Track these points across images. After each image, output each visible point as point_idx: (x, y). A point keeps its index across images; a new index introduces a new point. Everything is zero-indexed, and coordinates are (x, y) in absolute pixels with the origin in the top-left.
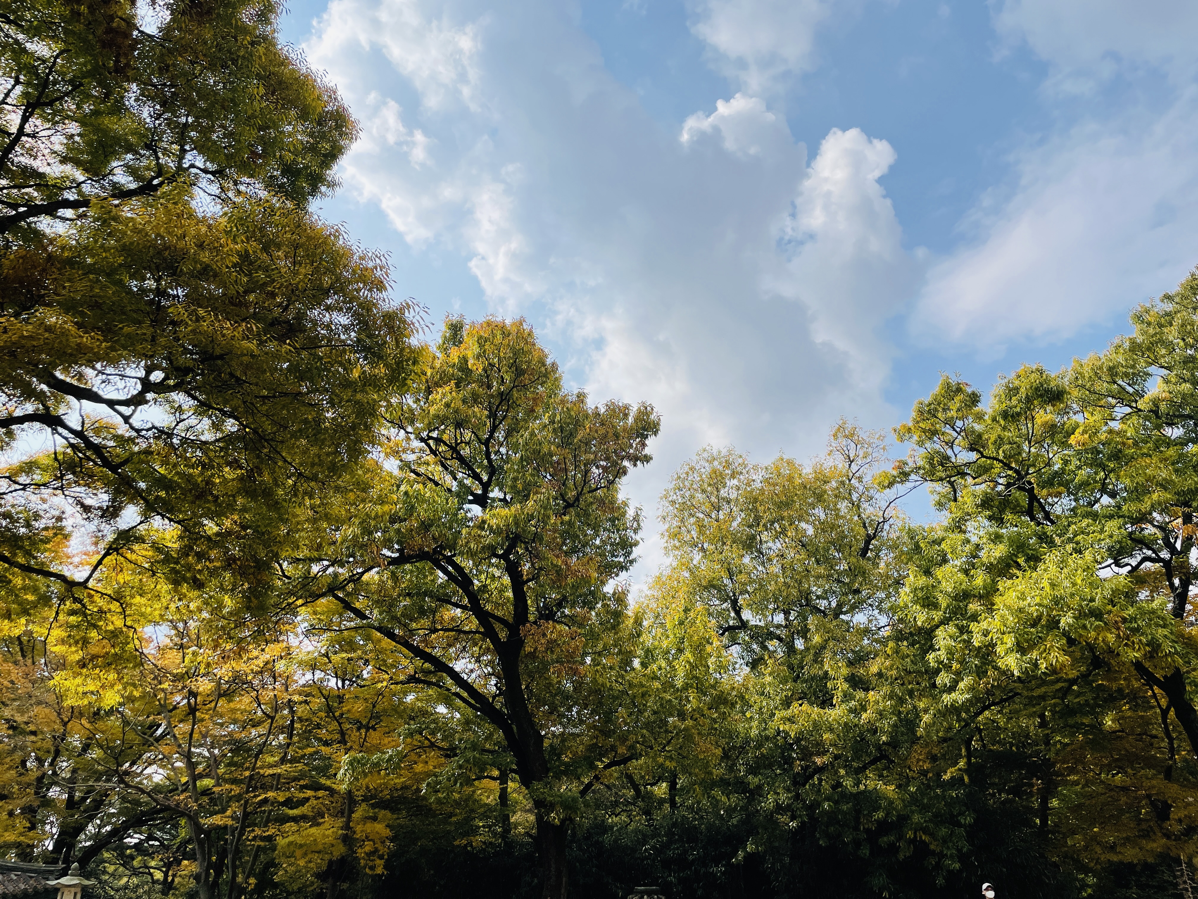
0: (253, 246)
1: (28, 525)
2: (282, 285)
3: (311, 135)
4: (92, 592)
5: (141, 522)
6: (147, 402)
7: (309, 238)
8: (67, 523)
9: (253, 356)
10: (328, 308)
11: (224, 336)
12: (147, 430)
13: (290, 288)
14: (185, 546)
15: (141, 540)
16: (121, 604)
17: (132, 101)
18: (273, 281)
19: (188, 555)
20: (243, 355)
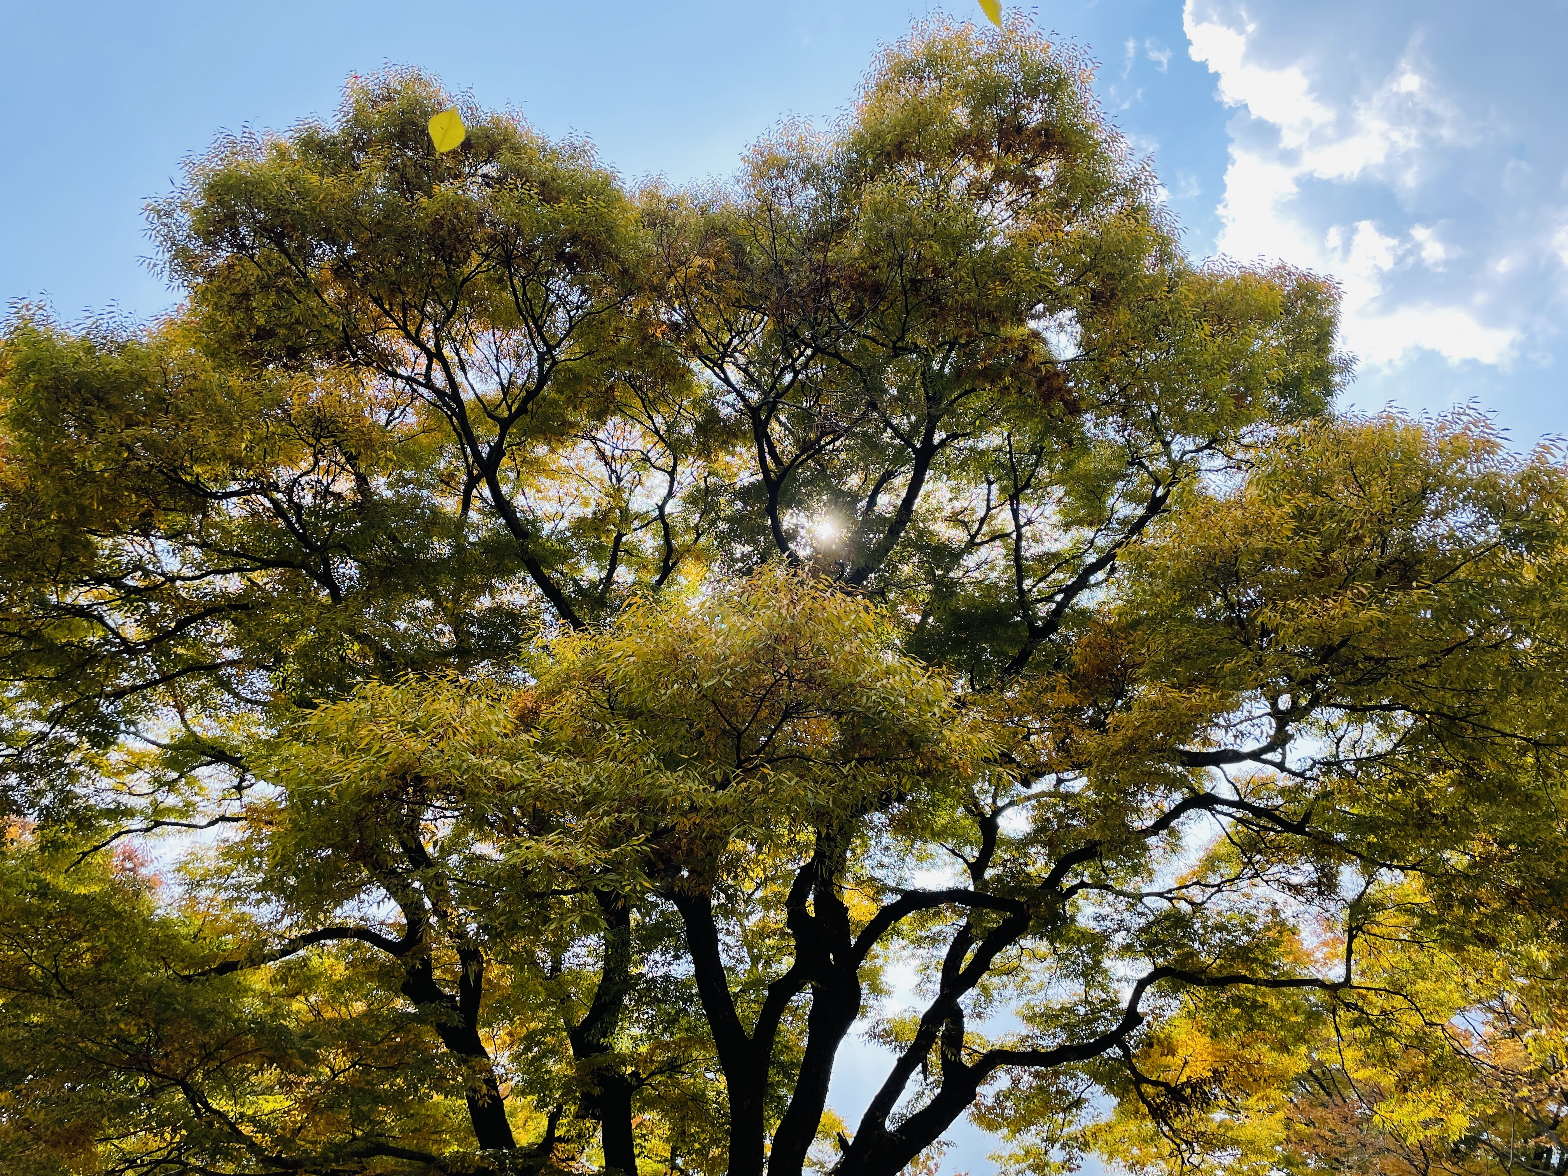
0: (1302, 498)
1: (1248, 931)
2: (1362, 521)
3: (1287, 331)
4: (1364, 992)
5: (1368, 884)
6: (1291, 737)
7: (1360, 447)
8: (1287, 914)
9: (1381, 623)
10: (1438, 514)
11: (1333, 619)
12: (1311, 769)
13: (1375, 519)
14: (1440, 896)
15: (1379, 906)
16: (1405, 997)
17: (1093, 431)
18: (1350, 524)
19: (1450, 907)
20: (1368, 629)
